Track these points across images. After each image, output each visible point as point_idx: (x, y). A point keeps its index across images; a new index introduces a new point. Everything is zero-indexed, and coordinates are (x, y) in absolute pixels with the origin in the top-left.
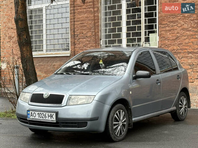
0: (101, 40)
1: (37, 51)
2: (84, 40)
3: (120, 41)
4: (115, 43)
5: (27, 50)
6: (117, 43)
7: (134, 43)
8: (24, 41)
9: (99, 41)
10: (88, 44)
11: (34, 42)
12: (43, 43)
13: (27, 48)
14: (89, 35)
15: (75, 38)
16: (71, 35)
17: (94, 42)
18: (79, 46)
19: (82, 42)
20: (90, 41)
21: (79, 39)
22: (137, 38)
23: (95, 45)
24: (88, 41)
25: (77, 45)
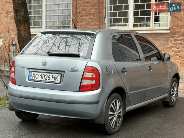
0: (105, 18)
1: (36, 27)
2: (87, 17)
3: (126, 21)
4: (120, 22)
5: (25, 29)
6: (123, 22)
7: (142, 22)
8: (21, 18)
9: (103, 19)
10: (91, 22)
11: (32, 18)
12: (42, 19)
13: (25, 26)
14: (92, 12)
15: (77, 15)
16: (72, 12)
17: (97, 20)
18: (81, 24)
19: (84, 20)
20: (93, 19)
21: (81, 16)
22: (146, 17)
23: (98, 23)
24: (90, 18)
25: (79, 23)
